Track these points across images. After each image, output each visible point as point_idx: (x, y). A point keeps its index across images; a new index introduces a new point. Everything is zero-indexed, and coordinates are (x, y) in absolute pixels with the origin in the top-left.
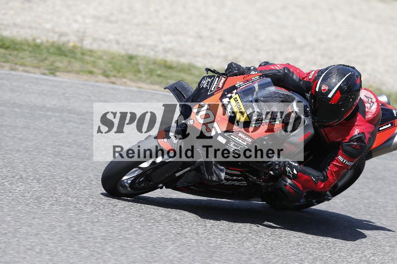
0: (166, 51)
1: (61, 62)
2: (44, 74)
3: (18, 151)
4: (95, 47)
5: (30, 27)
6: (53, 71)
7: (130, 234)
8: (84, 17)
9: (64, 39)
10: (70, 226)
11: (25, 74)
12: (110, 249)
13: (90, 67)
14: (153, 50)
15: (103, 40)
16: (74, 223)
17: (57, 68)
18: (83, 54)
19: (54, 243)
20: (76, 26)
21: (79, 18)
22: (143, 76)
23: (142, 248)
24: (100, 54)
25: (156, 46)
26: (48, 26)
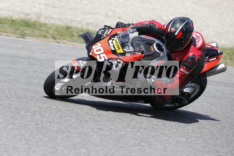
0: (88, 24)
1: (27, 30)
2: (18, 37)
3: (5, 82)
4: (46, 21)
5: (8, 10)
6: (23, 36)
7: (72, 129)
8: (39, 4)
9: (29, 17)
10: (37, 124)
11: (7, 37)
12: (61, 137)
13: (45, 34)
14: (80, 23)
15: (51, 18)
16: (39, 122)
17: (26, 34)
18: (40, 26)
19: (28, 134)
20: (35, 10)
21: (36, 5)
22: (75, 38)
23: (78, 136)
24: (50, 26)
25: (82, 21)
26: (19, 9)
